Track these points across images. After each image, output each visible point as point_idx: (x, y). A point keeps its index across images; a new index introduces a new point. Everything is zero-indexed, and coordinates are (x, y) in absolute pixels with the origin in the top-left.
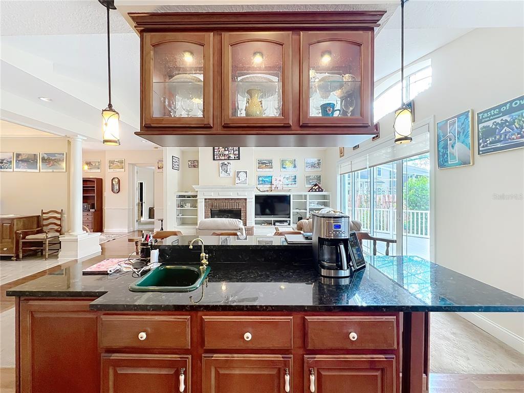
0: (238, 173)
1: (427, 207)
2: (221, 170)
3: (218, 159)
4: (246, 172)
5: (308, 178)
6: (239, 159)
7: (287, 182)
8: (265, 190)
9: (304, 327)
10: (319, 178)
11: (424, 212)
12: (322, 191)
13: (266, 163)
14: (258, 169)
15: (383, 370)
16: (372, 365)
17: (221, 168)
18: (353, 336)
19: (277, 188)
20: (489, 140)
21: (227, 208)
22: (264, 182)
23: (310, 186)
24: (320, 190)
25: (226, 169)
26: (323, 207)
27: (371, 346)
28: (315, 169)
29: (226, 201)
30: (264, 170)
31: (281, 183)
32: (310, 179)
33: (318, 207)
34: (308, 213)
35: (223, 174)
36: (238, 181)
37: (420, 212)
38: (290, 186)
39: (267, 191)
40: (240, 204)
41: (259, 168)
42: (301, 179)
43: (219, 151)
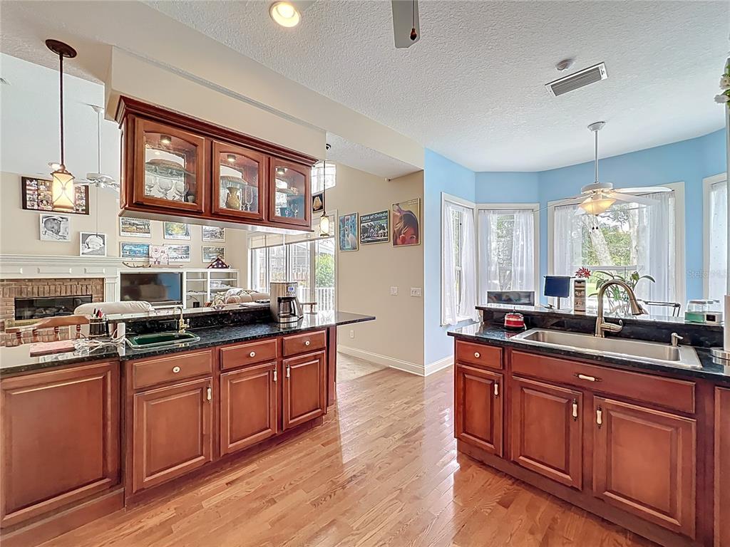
0: (85, 236)
1: (331, 284)
2: (42, 229)
3: (36, 207)
4: (103, 237)
5: (206, 251)
6: (87, 213)
7: (175, 255)
8: (137, 266)
9: (282, 344)
10: (221, 251)
11: (328, 289)
12: (227, 267)
13: (138, 225)
14: (122, 233)
15: (320, 359)
16: (315, 358)
17: (42, 225)
18: (308, 343)
19: (159, 262)
20: (366, 235)
21: (58, 294)
22: (133, 254)
23: (209, 261)
24: (223, 266)
25: (56, 227)
26: (228, 287)
27: (315, 348)
28: (217, 240)
29: (57, 283)
30: (134, 234)
31: (165, 255)
32: (210, 252)
33: (223, 288)
34: (209, 296)
35: (48, 237)
36: (86, 251)
37: (325, 288)
38: (179, 260)
39: (143, 267)
40: (89, 287)
41: (123, 231)
42: (195, 251)
43: (39, 195)
